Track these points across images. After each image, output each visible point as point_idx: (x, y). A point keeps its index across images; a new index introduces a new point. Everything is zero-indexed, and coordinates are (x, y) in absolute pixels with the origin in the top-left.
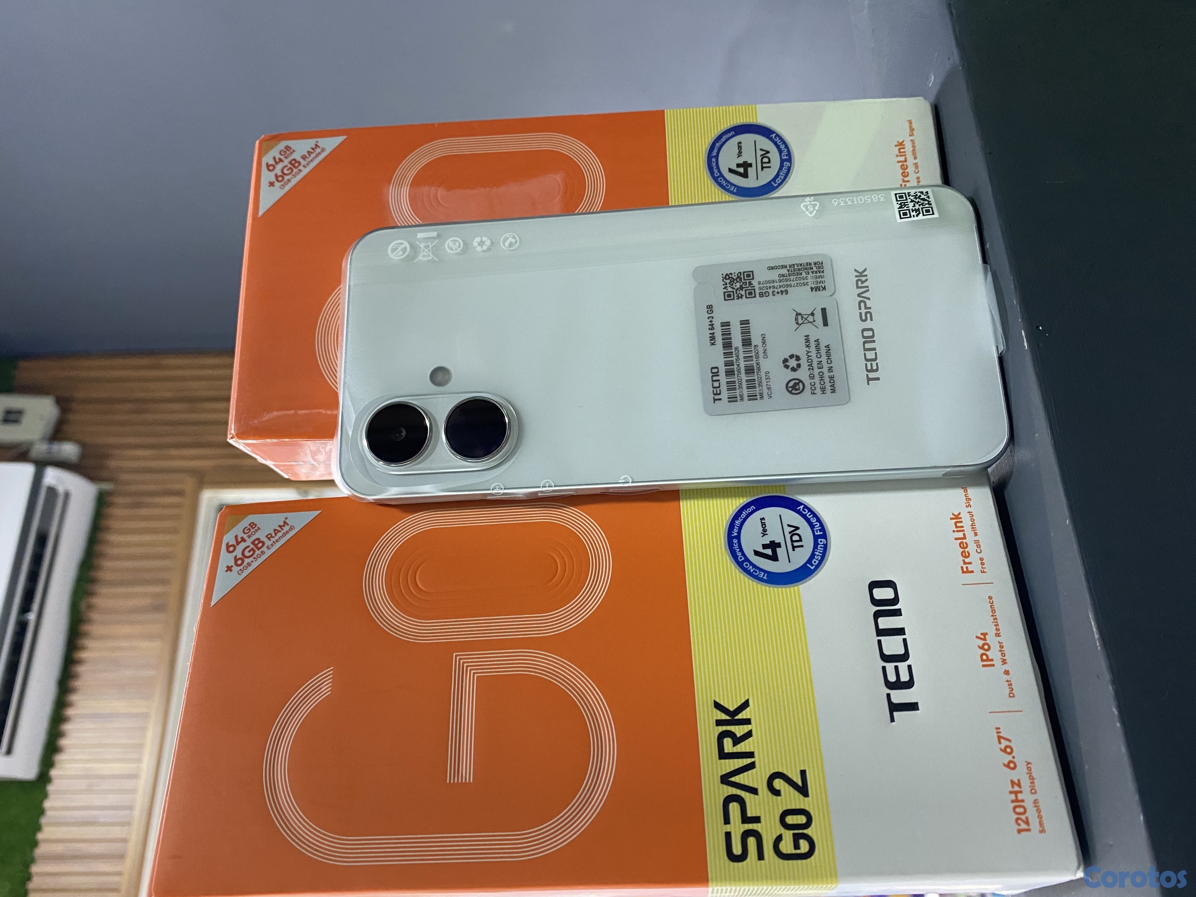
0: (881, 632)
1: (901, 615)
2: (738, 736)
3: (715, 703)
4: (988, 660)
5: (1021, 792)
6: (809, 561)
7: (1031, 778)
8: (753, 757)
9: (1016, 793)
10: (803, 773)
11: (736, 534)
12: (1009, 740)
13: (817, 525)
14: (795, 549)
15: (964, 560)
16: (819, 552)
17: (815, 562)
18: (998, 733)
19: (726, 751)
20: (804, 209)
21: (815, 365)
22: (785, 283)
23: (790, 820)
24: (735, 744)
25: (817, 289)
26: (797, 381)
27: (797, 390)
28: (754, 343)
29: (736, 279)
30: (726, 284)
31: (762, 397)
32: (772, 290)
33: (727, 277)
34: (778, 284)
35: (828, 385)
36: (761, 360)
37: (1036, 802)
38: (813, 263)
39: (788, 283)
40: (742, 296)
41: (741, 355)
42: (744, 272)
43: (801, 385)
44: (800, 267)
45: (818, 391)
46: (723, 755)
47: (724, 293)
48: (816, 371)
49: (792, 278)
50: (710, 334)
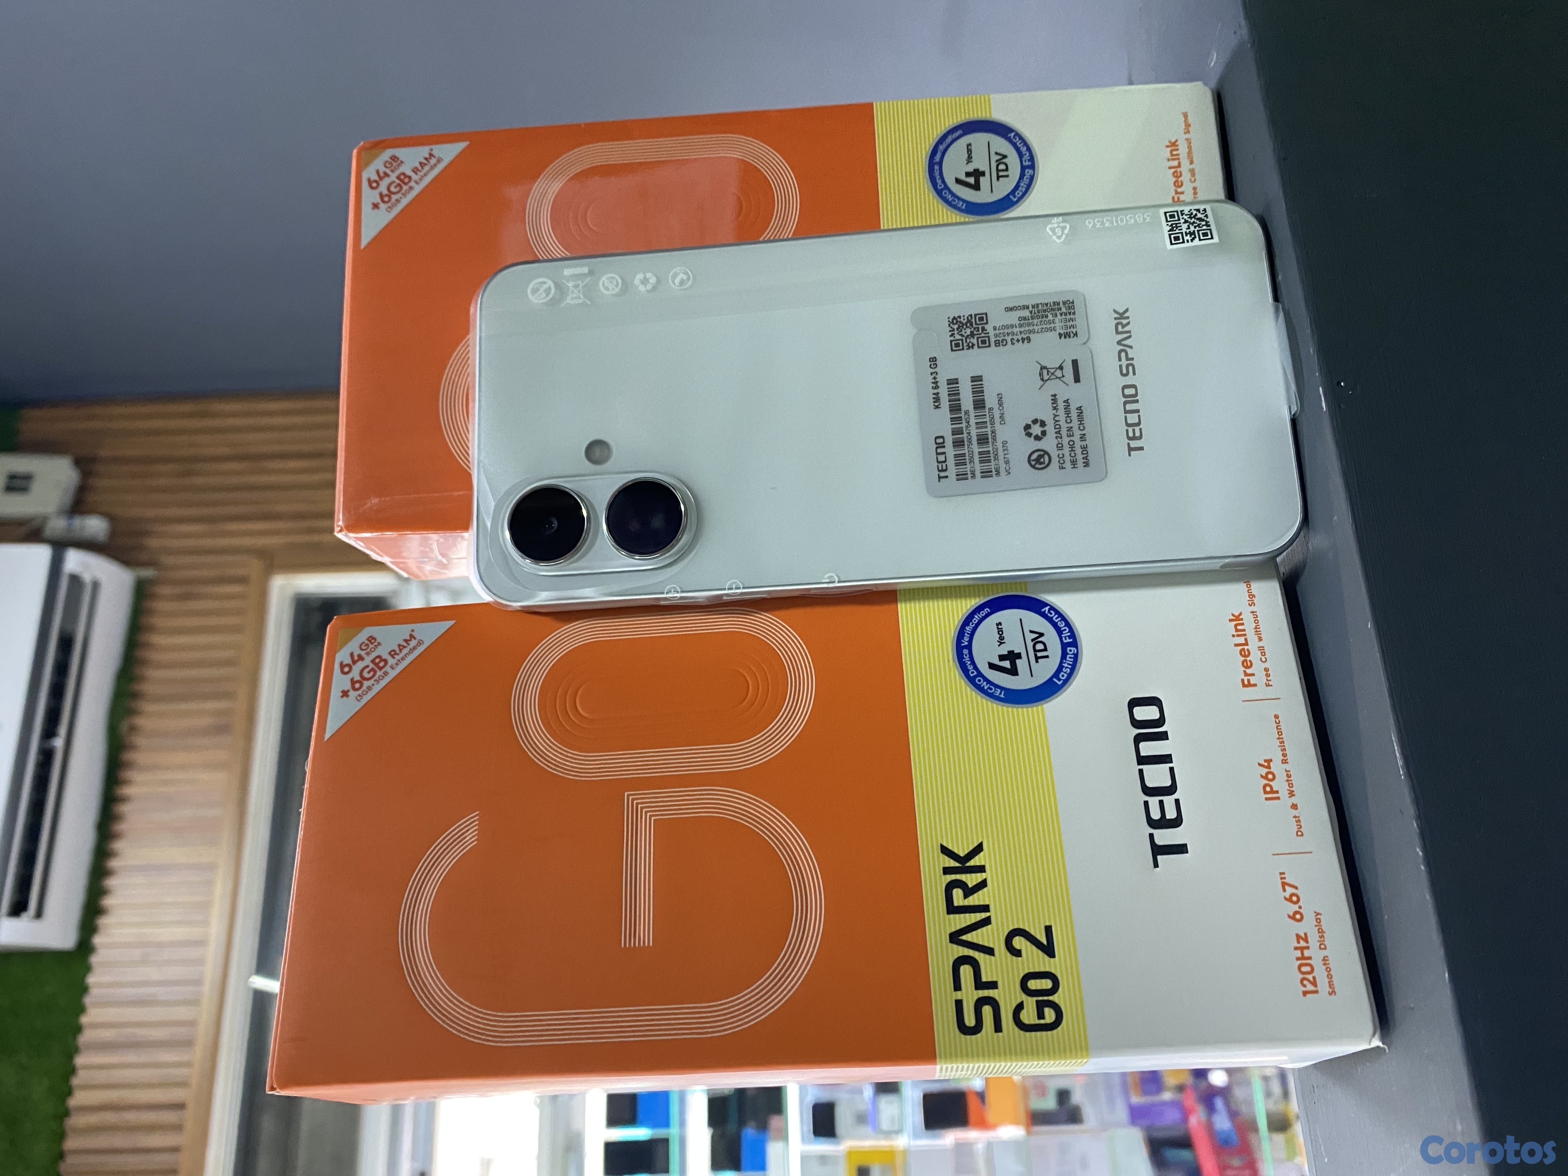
0: (1142, 760)
1: (1168, 739)
2: (970, 886)
3: (942, 847)
4: (1272, 792)
5: (1308, 948)
6: (1056, 674)
7: (1321, 932)
8: (989, 911)
9: (1302, 949)
10: (1048, 930)
11: (967, 643)
12: (1296, 888)
13: (1065, 630)
14: (1039, 660)
15: (1245, 672)
16: (1069, 664)
17: (1063, 676)
18: (1282, 878)
19: (956, 904)
20: (1051, 234)
21: (1064, 432)
22: (1027, 328)
23: (1033, 984)
24: (966, 896)
25: (1067, 335)
26: (1042, 453)
27: (1041, 463)
28: (988, 405)
29: (966, 324)
30: (954, 330)
31: (998, 473)
32: (1010, 337)
33: (955, 321)
34: (1018, 329)
35: (1080, 457)
36: (998, 427)
37: (1325, 959)
38: (1061, 303)
39: (1031, 328)
40: (973, 345)
41: (973, 421)
42: (975, 315)
43: (1046, 457)
44: (1045, 307)
45: (1068, 465)
46: (952, 909)
47: (951, 341)
48: (1066, 440)
49: (1035, 321)
50: (934, 394)
